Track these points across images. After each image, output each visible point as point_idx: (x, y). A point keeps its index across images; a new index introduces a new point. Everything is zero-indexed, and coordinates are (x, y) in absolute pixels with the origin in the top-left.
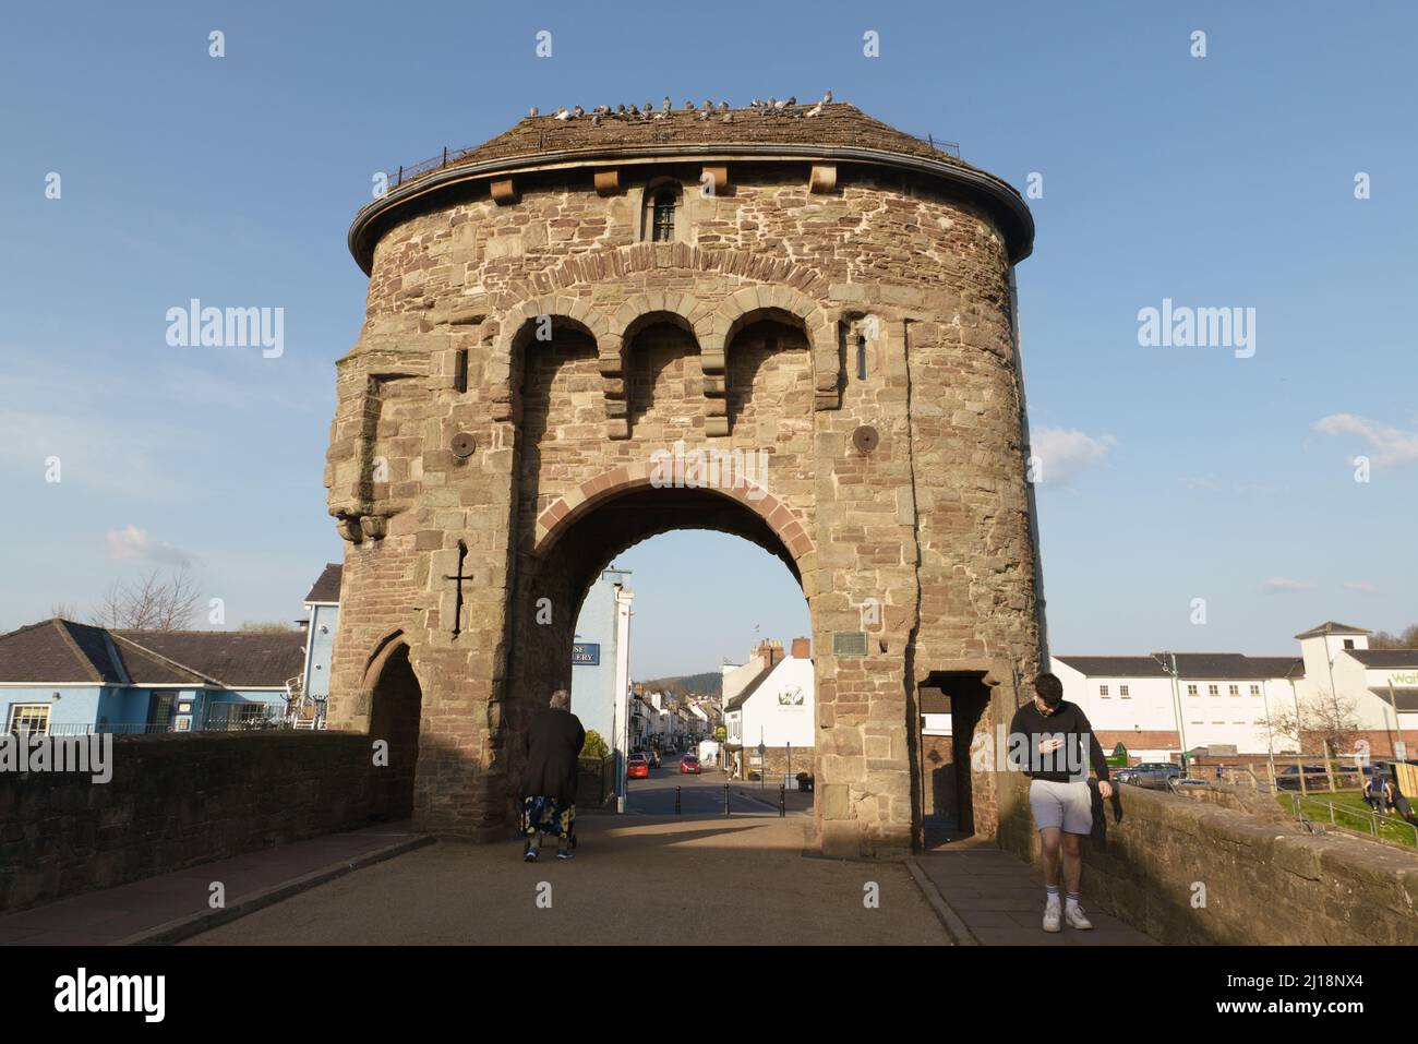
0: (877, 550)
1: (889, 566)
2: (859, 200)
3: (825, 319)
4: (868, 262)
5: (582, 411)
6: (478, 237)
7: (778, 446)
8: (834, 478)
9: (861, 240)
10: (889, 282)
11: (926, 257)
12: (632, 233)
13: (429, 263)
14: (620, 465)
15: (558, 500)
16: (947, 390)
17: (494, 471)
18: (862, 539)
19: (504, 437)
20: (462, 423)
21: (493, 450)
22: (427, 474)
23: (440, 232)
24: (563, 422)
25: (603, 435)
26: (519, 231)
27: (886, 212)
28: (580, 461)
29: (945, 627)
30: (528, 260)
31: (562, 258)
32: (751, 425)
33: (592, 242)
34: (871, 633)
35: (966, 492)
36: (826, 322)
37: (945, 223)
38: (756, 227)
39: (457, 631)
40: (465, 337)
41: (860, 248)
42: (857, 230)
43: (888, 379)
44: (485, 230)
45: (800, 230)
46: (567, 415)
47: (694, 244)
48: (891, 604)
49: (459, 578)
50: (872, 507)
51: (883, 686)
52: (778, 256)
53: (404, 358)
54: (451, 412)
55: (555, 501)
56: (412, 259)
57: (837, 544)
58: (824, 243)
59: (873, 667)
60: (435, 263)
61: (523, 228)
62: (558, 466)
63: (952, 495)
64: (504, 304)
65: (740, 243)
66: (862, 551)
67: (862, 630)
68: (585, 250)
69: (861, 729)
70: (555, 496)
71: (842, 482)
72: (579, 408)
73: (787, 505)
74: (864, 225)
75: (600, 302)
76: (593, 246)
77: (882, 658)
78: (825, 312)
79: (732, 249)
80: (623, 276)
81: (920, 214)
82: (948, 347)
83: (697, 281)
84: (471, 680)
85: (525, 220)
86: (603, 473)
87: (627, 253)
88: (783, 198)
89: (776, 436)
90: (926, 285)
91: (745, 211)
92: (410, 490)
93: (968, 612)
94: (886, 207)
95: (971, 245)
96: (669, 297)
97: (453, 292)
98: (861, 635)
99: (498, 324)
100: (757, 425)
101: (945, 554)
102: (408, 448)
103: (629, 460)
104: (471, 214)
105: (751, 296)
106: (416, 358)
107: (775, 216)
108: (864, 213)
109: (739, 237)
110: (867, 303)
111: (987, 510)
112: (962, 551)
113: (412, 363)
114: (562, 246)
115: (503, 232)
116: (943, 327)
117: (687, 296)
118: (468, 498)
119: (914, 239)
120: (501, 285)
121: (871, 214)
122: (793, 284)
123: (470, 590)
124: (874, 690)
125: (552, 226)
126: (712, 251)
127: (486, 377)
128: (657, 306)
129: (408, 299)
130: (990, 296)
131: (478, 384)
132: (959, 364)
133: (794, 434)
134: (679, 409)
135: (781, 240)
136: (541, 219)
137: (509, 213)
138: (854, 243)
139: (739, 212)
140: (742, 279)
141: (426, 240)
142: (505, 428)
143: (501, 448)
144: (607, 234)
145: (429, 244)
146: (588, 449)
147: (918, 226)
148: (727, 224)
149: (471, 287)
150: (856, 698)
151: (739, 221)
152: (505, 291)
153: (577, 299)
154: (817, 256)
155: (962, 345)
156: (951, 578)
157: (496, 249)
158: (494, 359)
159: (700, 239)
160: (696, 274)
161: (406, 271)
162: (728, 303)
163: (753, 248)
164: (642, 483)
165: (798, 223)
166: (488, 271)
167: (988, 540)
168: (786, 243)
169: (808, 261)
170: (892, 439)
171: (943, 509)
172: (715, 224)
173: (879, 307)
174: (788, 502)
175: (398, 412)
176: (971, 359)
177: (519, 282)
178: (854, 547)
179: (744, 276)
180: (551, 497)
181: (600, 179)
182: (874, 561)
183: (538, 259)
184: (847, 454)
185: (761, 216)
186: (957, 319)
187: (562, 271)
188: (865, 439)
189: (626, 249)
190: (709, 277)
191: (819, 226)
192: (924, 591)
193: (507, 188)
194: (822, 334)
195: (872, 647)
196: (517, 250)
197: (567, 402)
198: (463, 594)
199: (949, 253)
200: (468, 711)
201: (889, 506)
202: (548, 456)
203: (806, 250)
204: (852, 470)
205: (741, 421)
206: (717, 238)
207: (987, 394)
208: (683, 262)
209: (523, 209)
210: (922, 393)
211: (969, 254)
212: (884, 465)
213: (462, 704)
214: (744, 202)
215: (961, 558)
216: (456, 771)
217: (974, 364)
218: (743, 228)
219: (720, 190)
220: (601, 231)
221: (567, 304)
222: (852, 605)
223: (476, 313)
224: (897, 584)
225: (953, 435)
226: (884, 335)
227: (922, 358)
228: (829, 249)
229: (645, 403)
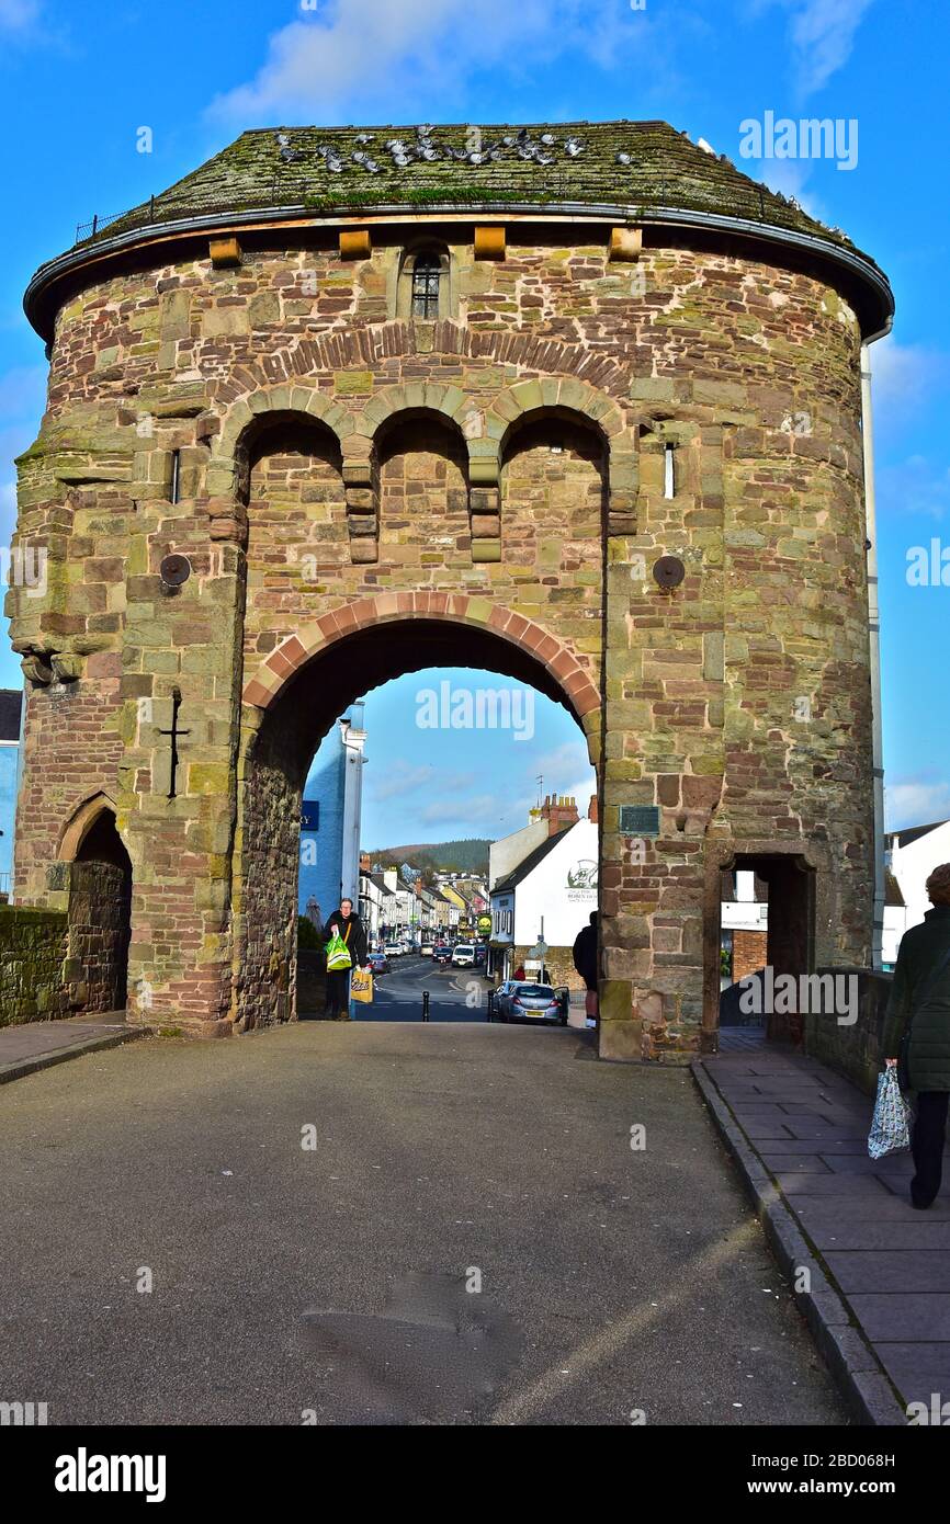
0: (677, 710)
1: (690, 729)
2: (671, 270)
3: (624, 422)
4: (681, 349)
5: (320, 526)
6: (193, 308)
7: (562, 576)
8: (629, 619)
9: (671, 321)
10: (704, 376)
11: (751, 343)
12: (386, 308)
13: (130, 338)
14: (366, 596)
15: (291, 637)
16: (771, 512)
17: (213, 602)
18: (659, 695)
19: (225, 562)
20: (172, 543)
21: (211, 576)
22: (132, 604)
23: (144, 299)
24: (296, 540)
25: (344, 558)
26: (243, 302)
27: (704, 285)
28: (317, 590)
29: (754, 802)
30: (255, 338)
31: (297, 339)
32: (529, 549)
33: (336, 318)
34: (665, 808)
35: (790, 640)
36: (625, 427)
37: (778, 299)
38: (540, 303)
39: (172, 795)
40: (176, 434)
41: (669, 332)
42: (667, 309)
43: (698, 498)
44: (201, 300)
45: (595, 307)
46: (301, 532)
47: (462, 323)
48: (691, 774)
49: (174, 733)
50: (673, 657)
51: (676, 870)
52: (568, 340)
53: (100, 459)
54: (159, 528)
55: (286, 639)
56: (108, 331)
57: (630, 701)
58: (625, 326)
59: (667, 848)
60: (138, 338)
61: (249, 298)
62: (290, 595)
63: (771, 644)
64: (226, 394)
65: (520, 323)
66: (659, 709)
67: (655, 805)
68: (327, 328)
69: (649, 919)
70: (287, 634)
71: (637, 624)
72: (316, 523)
73: (571, 650)
74: (675, 303)
75: (343, 395)
76: (337, 324)
77: (677, 837)
78: (623, 413)
79: (510, 331)
80: (374, 366)
81: (747, 288)
82: (774, 458)
83: (466, 370)
84: (190, 854)
85: (250, 289)
86: (346, 604)
87: (378, 333)
88: (575, 267)
89: (559, 564)
90: (750, 379)
91: (527, 282)
92: (110, 624)
93: (782, 785)
94: (704, 279)
95: (810, 327)
96: (430, 391)
97: (161, 376)
98: (655, 810)
99: (217, 420)
100: (535, 549)
101: (759, 715)
102: (107, 571)
103: (377, 590)
104: (183, 278)
105: (532, 390)
106: (116, 458)
107: (564, 290)
108: (676, 287)
109: (518, 316)
110: (676, 402)
111: (810, 660)
112: (779, 711)
113: (111, 465)
114: (297, 323)
115: (223, 303)
116: (769, 433)
117: (452, 389)
118: (182, 636)
119: (736, 321)
120: (221, 370)
121: (685, 288)
122: (583, 377)
123: (185, 747)
124: (667, 874)
125: (284, 297)
126: (485, 332)
127: (202, 485)
128: (415, 401)
129: (104, 383)
130: (832, 391)
131: (192, 493)
132: (789, 480)
133: (582, 561)
134: (441, 527)
135: (571, 320)
136: (271, 287)
137: (232, 280)
138: (661, 327)
139: (519, 284)
140: (522, 368)
141: (126, 308)
142: (225, 549)
143: (222, 574)
144: (353, 309)
145: (130, 314)
146: (327, 575)
147: (743, 303)
148: (504, 299)
149: (183, 371)
150: (645, 883)
151: (519, 295)
152: (227, 378)
153: (315, 390)
154: (615, 342)
155: (794, 456)
156: (765, 744)
157: (214, 324)
158: (215, 465)
159: (470, 318)
160: (465, 361)
161: (101, 347)
162: (504, 399)
163: (535, 330)
164: (392, 619)
165: (593, 300)
166: (204, 352)
167: (812, 698)
168: (576, 323)
169: (605, 348)
170: (700, 574)
171: (757, 660)
172: (488, 299)
173: (690, 407)
174: (573, 646)
175: (94, 526)
176: (803, 472)
177: (244, 367)
178: (650, 705)
179: (524, 365)
180: (282, 634)
181: (346, 240)
182: (671, 722)
183: (267, 338)
184: (645, 590)
185: (546, 289)
187: (297, 353)
188: (668, 573)
189: (376, 328)
190: (480, 365)
191: (619, 303)
192: (731, 760)
193: (228, 249)
194: (621, 442)
195: (666, 824)
196: (241, 327)
197: (300, 516)
198: (179, 752)
199: (781, 337)
200: (188, 889)
201: (693, 656)
202: (278, 583)
203: (602, 333)
204: (651, 611)
205: (517, 544)
206: (491, 317)
207: (822, 518)
208: (448, 346)
209: (248, 274)
210: (740, 517)
211: (806, 338)
212: (690, 605)
213: (180, 881)
214: (526, 270)
215: (778, 720)
216: (176, 957)
217: (807, 479)
218: (524, 304)
219: (498, 256)
220: (346, 304)
221: (303, 396)
222: (644, 774)
223: (190, 404)
224: (698, 750)
225: (776, 569)
226: (696, 443)
227: (741, 471)
228: (631, 333)
229: (398, 518)
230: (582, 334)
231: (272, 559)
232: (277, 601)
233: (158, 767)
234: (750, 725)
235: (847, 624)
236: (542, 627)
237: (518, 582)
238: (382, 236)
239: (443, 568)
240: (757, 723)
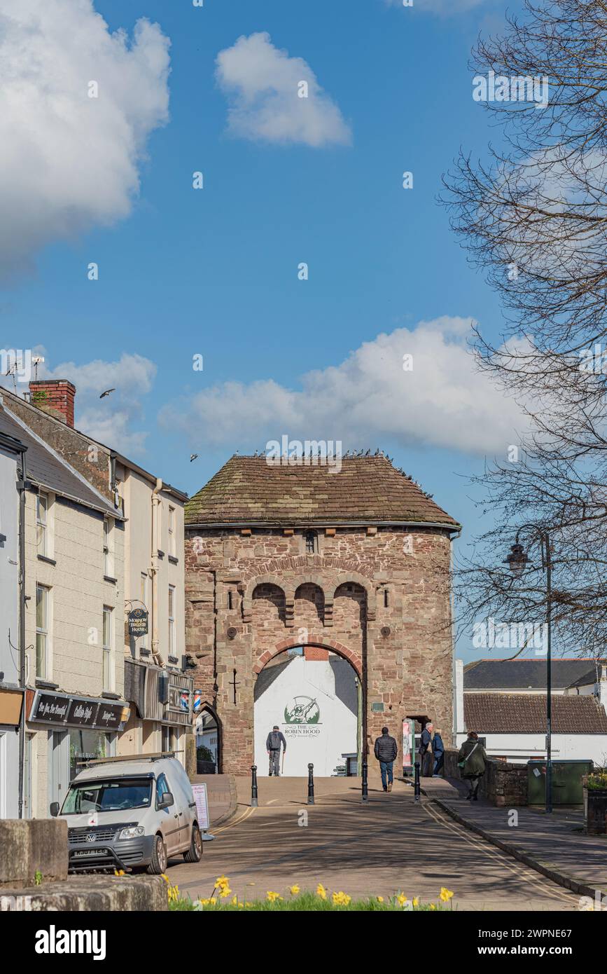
0: (389, 673)
1: (392, 679)
2: (385, 537)
3: (372, 586)
4: (389, 561)
5: (275, 615)
6: (235, 548)
7: (352, 630)
8: (374, 646)
9: (386, 553)
10: (395, 569)
11: (411, 556)
12: (298, 551)
13: (211, 554)
14: (291, 637)
15: (267, 650)
16: (417, 611)
17: (245, 642)
18: (383, 669)
19: (248, 629)
20: (231, 623)
21: (244, 634)
22: (218, 643)
23: (215, 541)
24: (267, 619)
25: (283, 625)
26: (252, 547)
27: (396, 540)
28: (275, 636)
29: (412, 700)
30: (257, 559)
31: (270, 559)
32: (342, 622)
33: (282, 554)
34: (385, 703)
35: (423, 650)
36: (372, 588)
37: (420, 540)
38: (346, 549)
39: (235, 703)
40: (230, 588)
41: (385, 557)
42: (385, 549)
43: (394, 608)
44: (237, 545)
45: (362, 550)
46: (269, 617)
47: (322, 556)
48: (393, 693)
49: (234, 683)
50: (388, 658)
51: (389, 722)
52: (354, 561)
53: (203, 594)
54: (226, 618)
55: (265, 651)
56: (202, 550)
57: (374, 671)
58: (372, 555)
59: (386, 715)
60: (214, 554)
61: (254, 546)
62: (266, 637)
63: (417, 652)
64: (248, 577)
65: (339, 556)
66: (383, 674)
67: (382, 702)
68: (280, 557)
70: (265, 649)
71: (376, 648)
72: (273, 614)
74: (387, 547)
75: (285, 578)
76: (283, 556)
77: (389, 711)
78: (371, 583)
79: (337, 558)
80: (294, 568)
82: (418, 593)
83: (323, 571)
84: (241, 721)
85: (254, 543)
86: (284, 640)
87: (296, 559)
88: (356, 537)
89: (351, 626)
90: (411, 568)
91: (342, 543)
92: (209, 648)
93: (421, 695)
94: (396, 538)
95: (430, 547)
96: (313, 577)
97: (224, 569)
98: (382, 704)
99: (246, 586)
100: (344, 622)
101: (413, 674)
102: (207, 631)
103: (294, 635)
104: (231, 538)
105: (344, 576)
106: (208, 594)
107: (352, 545)
108: (387, 542)
109: (339, 553)
110: (387, 579)
111: (429, 656)
112: (419, 673)
113: (207, 596)
114: (270, 555)
115: (245, 547)
116: (416, 585)
117: (319, 577)
118: (236, 653)
120: (246, 569)
121: (390, 542)
122: (359, 572)
123: (238, 688)
125: (266, 546)
126: (329, 559)
127: (239, 604)
128: (308, 580)
129: (202, 568)
131: (236, 607)
132: (422, 600)
133: (359, 626)
134: (314, 615)
135: (355, 554)
136: (261, 543)
137: (248, 540)
138: (383, 555)
139: (339, 543)
140: (340, 570)
141: (209, 543)
142: (248, 625)
143: (247, 633)
144: (288, 551)
145: (211, 545)
146: (278, 631)
148: (334, 548)
149: (232, 568)
151: (339, 547)
152: (248, 572)
153: (277, 577)
154: (369, 561)
155: (425, 591)
156: (415, 683)
157: (242, 554)
159: (325, 554)
160: (324, 568)
161: (199, 555)
162: (335, 579)
163: (345, 558)
165: (362, 547)
166: (239, 562)
167: (430, 668)
168: (357, 555)
169: (366, 563)
170: (395, 632)
171: (413, 657)
172: (330, 548)
173: (392, 580)
174: (356, 653)
175: (201, 616)
176: (427, 597)
178: (380, 672)
181: (286, 532)
182: (387, 677)
183: (260, 560)
184: (379, 637)
185: (347, 544)
186: (422, 581)
187: (270, 565)
188: (385, 632)
189: (295, 557)
190: (328, 569)
191: (370, 548)
192: (405, 688)
193: (249, 531)
194: (371, 592)
195: (386, 708)
196: (252, 555)
197: (268, 611)
198: (237, 690)
199: (420, 553)
200: (242, 731)
201: (394, 657)
202: (262, 633)
203: (364, 558)
204: (381, 644)
205: (338, 620)
206: (331, 554)
207: (433, 610)
208: (318, 563)
209: (254, 538)
210: (407, 613)
211: (429, 552)
212: (392, 642)
213: (239, 729)
214: (341, 539)
215: (419, 675)
216: (238, 752)
217: (428, 598)
218: (341, 550)
219: (332, 536)
220: (286, 549)
221: (274, 578)
222: (379, 693)
223: (235, 579)
224: (394, 685)
225: (418, 629)
226: (393, 591)
227: (406, 599)
228: (373, 558)
229: (300, 612)
230: (358, 558)
231: (259, 625)
232: (262, 639)
233: (230, 693)
234: (410, 678)
235: (442, 642)
236: (346, 647)
237: (339, 632)
238: (296, 531)
239: (315, 628)
240: (412, 676)
